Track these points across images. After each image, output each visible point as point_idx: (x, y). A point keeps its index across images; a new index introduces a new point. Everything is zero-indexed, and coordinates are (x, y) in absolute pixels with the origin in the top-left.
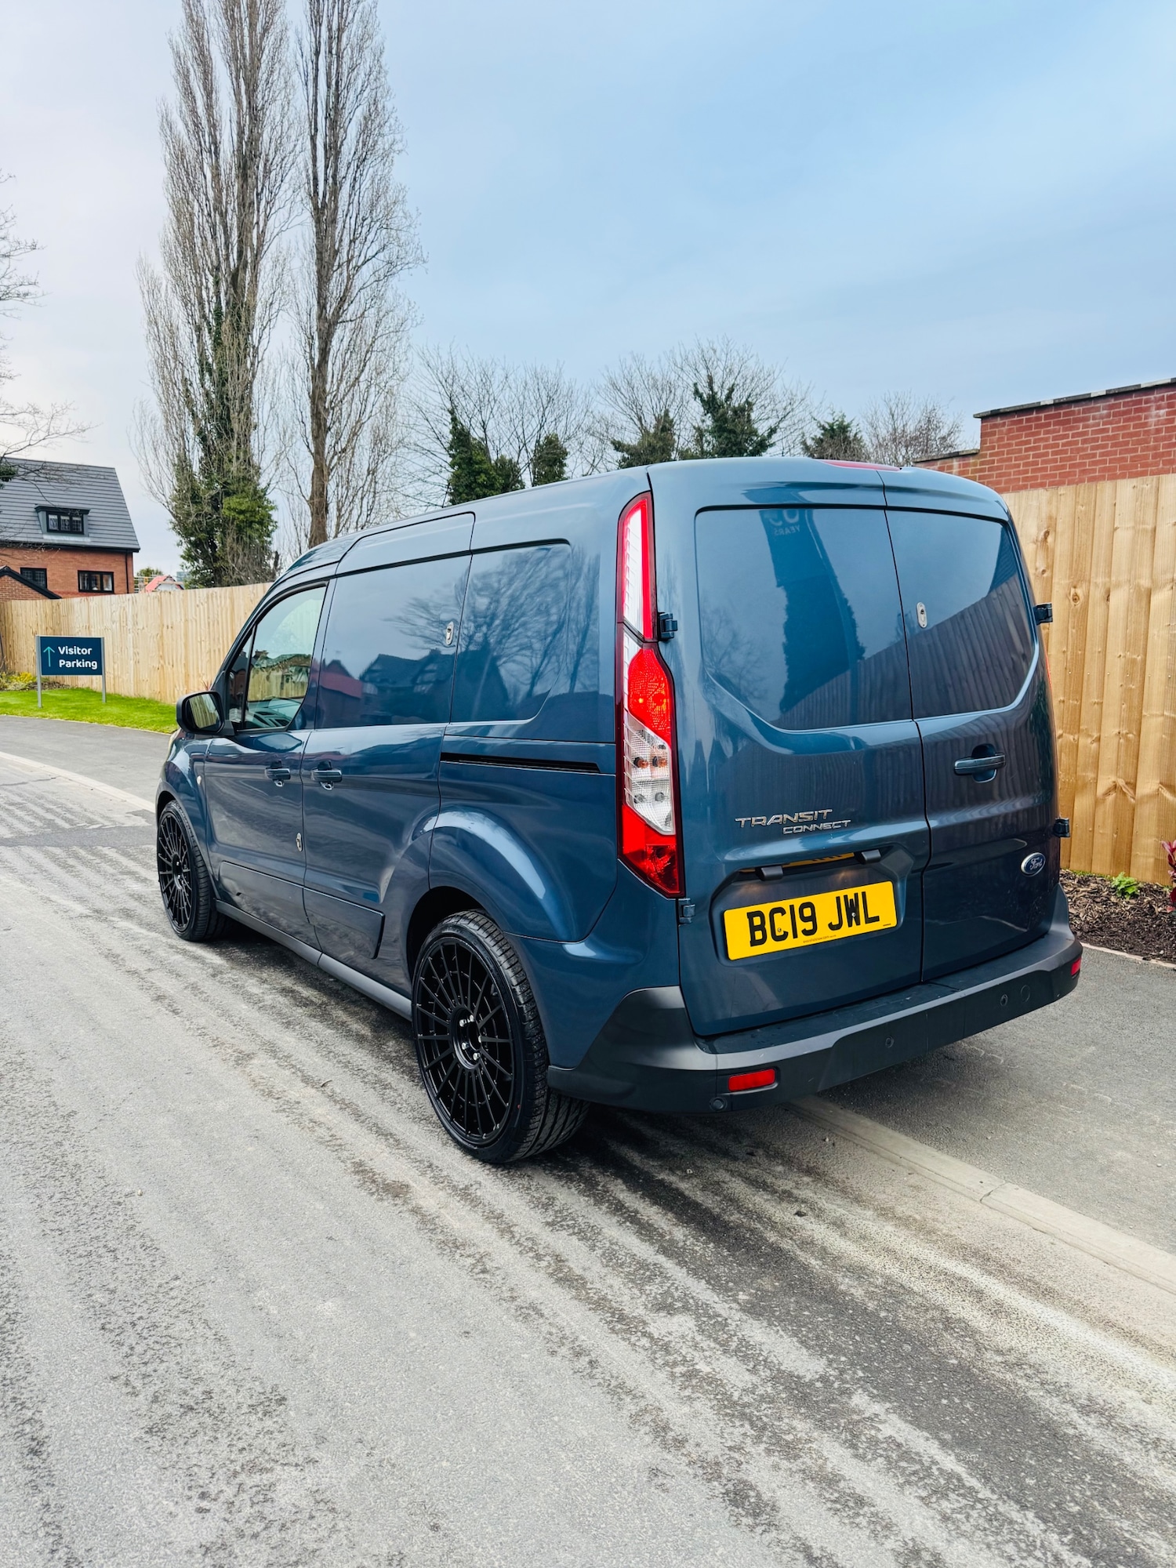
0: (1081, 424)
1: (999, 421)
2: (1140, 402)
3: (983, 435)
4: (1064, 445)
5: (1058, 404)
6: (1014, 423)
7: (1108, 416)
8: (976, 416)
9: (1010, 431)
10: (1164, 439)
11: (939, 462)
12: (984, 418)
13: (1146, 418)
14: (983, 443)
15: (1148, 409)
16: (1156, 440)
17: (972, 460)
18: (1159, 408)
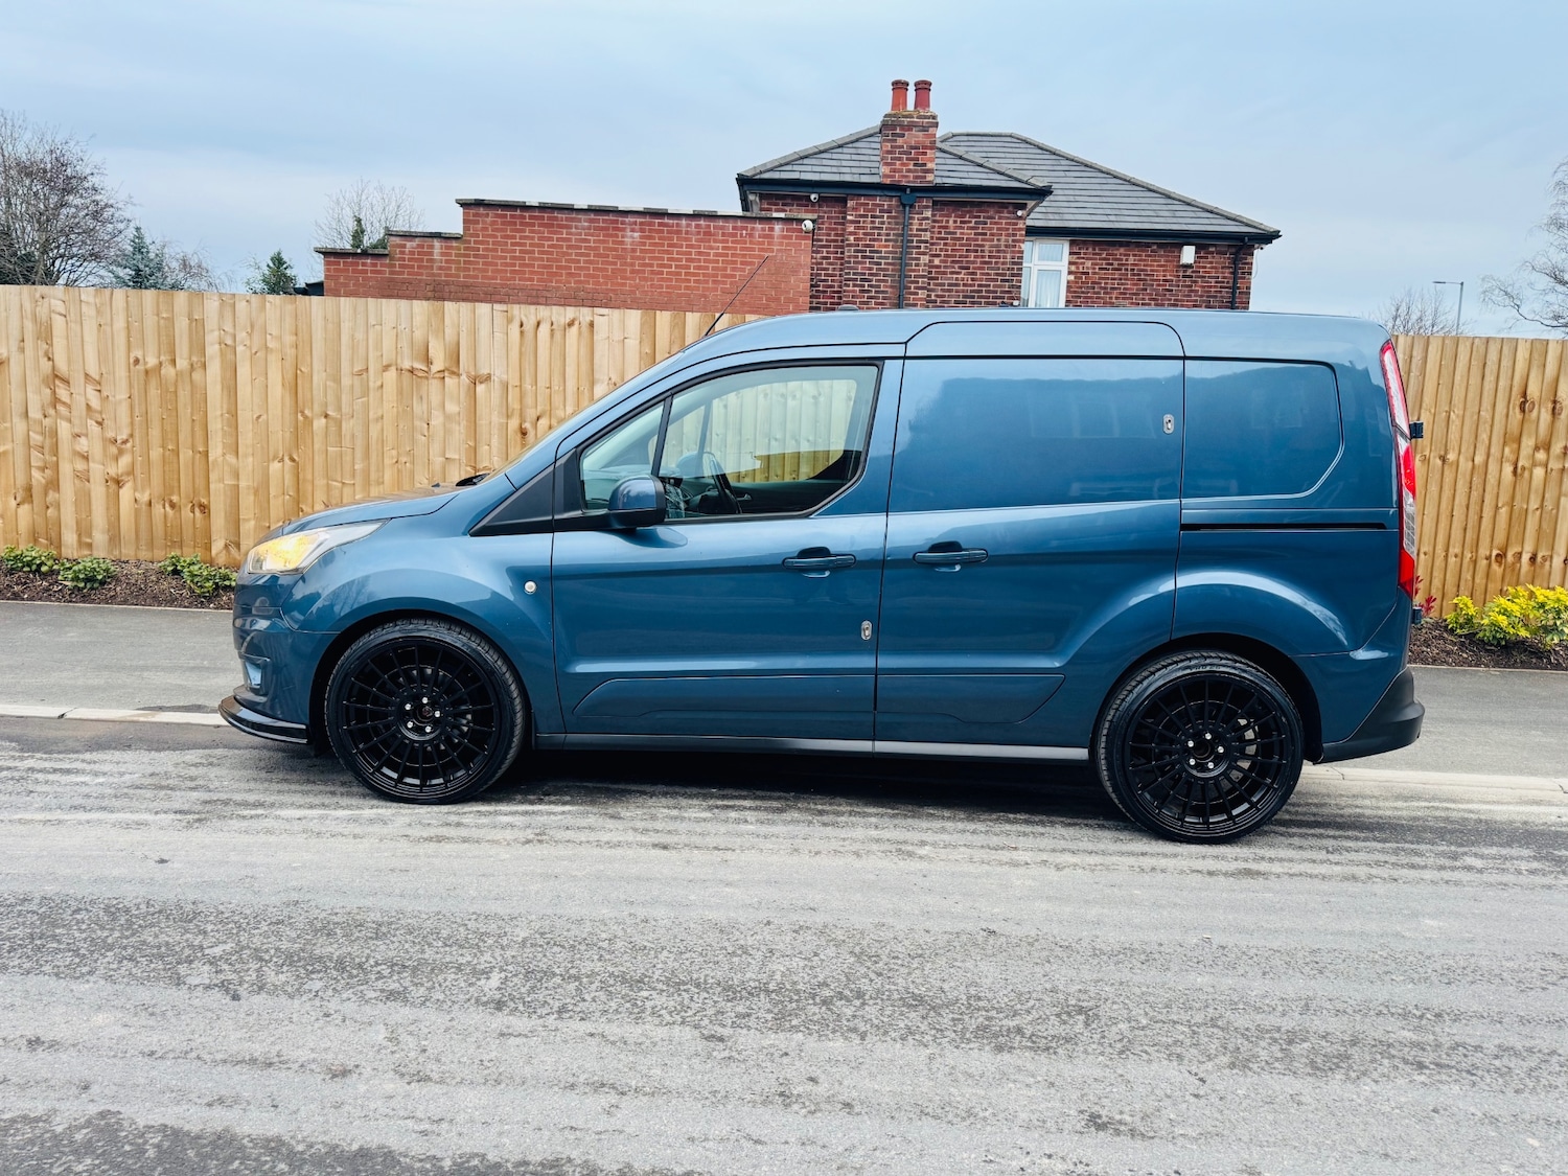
0: (565, 231)
1: (482, 210)
2: (616, 222)
3: (465, 221)
4: (549, 246)
5: (543, 208)
6: (497, 216)
7: (589, 228)
8: (458, 202)
9: (493, 223)
10: (639, 258)
11: (417, 239)
12: (465, 205)
13: (623, 237)
14: (466, 229)
15: (624, 230)
16: (632, 258)
17: (454, 244)
18: (633, 230)
